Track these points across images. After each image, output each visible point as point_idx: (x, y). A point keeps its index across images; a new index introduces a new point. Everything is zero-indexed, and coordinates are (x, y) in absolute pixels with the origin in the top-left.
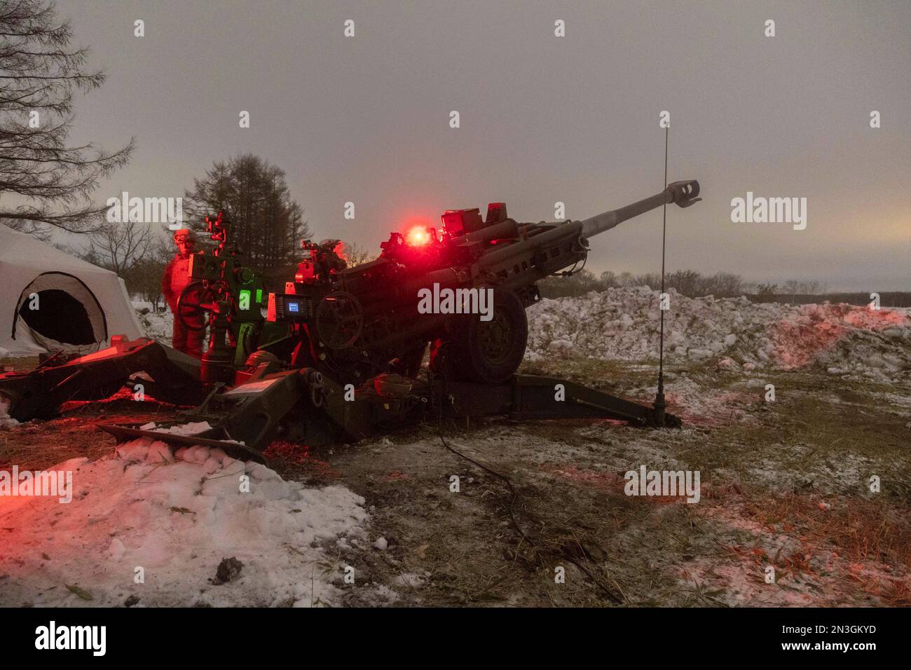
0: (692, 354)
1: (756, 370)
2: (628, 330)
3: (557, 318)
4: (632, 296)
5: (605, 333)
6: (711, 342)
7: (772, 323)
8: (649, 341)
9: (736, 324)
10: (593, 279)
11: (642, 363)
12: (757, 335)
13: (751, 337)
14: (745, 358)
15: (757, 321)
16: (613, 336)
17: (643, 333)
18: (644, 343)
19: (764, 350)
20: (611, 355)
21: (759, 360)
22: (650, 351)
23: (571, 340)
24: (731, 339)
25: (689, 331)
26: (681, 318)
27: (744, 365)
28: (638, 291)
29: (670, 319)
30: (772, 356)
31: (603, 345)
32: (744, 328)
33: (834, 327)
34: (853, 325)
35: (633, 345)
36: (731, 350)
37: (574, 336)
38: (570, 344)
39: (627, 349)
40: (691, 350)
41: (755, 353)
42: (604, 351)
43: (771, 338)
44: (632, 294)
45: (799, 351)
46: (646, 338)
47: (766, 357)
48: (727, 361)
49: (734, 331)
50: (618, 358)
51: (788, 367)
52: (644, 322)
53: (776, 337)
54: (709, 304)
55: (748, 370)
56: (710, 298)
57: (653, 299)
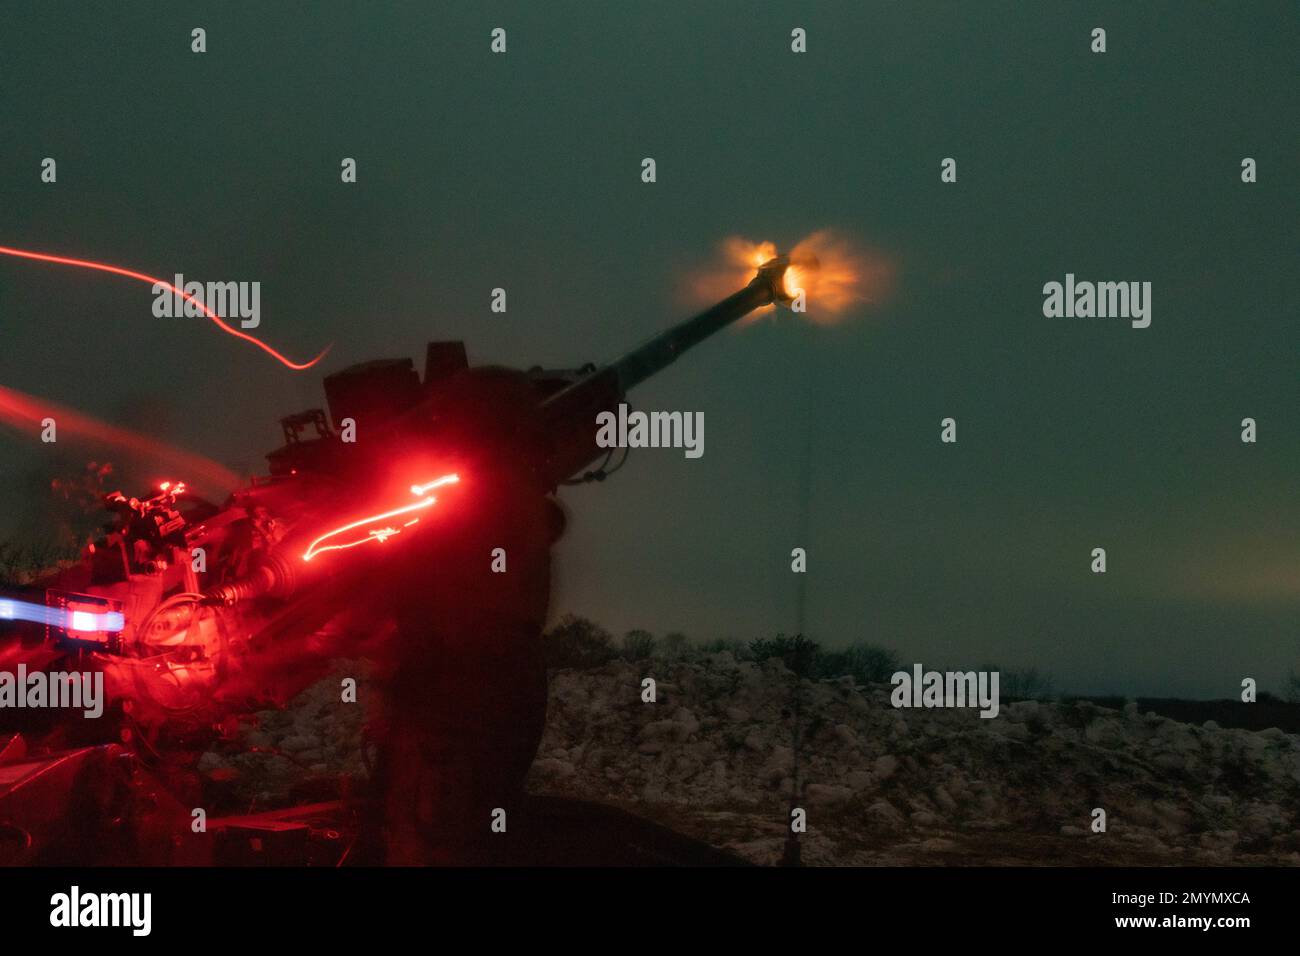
0: (814, 793)
1: (934, 825)
2: (688, 741)
4: (697, 671)
5: (643, 747)
6: (850, 770)
7: (961, 734)
8: (730, 767)
9: (894, 736)
10: (608, 645)
11: (718, 808)
12: (934, 757)
13: (923, 761)
14: (914, 803)
15: (933, 731)
16: (658, 754)
17: (719, 749)
18: (720, 768)
19: (947, 789)
20: (653, 793)
21: (940, 808)
22: (732, 786)
23: (570, 761)
24: (886, 765)
25: (808, 747)
26: (792, 720)
27: (913, 815)
28: (709, 661)
29: (771, 722)
30: (962, 803)
31: (637, 771)
32: (910, 744)
33: (1071, 746)
34: (1101, 743)
35: (697, 773)
36: (887, 785)
37: (578, 750)
38: (568, 768)
39: (686, 781)
40: (813, 786)
41: (931, 794)
42: (639, 784)
43: (959, 763)
44: (697, 666)
45: (1011, 792)
46: (723, 759)
47: (950, 801)
48: (881, 805)
49: (892, 748)
50: (666, 798)
51: (991, 823)
52: (720, 726)
53: (968, 762)
54: (846, 693)
55: (921, 824)
56: (847, 682)
57: (738, 678)
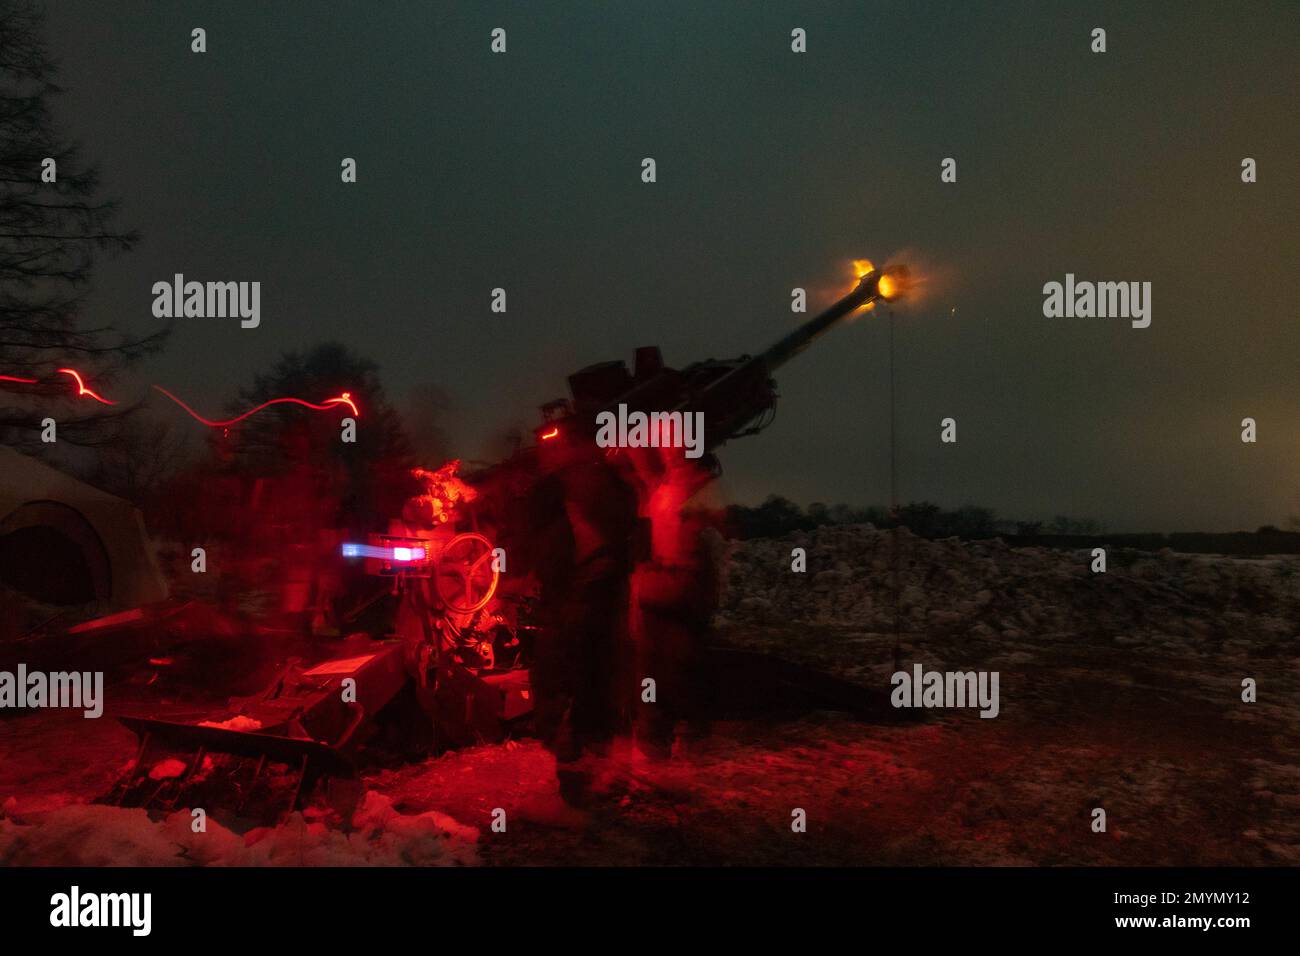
0: (935, 616)
1: (1018, 640)
2: (846, 584)
3: (749, 566)
4: (849, 537)
5: (817, 588)
6: (958, 600)
7: (1037, 574)
8: (875, 600)
9: (989, 576)
10: (796, 514)
11: (865, 630)
12: (1019, 590)
13: (1011, 593)
14: (1005, 624)
15: (1017, 571)
16: (826, 593)
17: (867, 588)
18: (868, 600)
19: (1029, 612)
20: (824, 619)
21: (1023, 625)
22: (877, 613)
23: (768, 598)
24: (984, 596)
25: (929, 585)
26: (917, 568)
27: (1005, 632)
28: (858, 530)
29: (902, 569)
30: (1040, 621)
31: (812, 604)
32: (1001, 582)
33: (1120, 581)
34: (1143, 576)
35: (853, 605)
36: (985, 611)
37: (773, 591)
38: (768, 603)
39: (846, 610)
40: (933, 612)
41: (1018, 616)
42: (814, 612)
43: (1038, 595)
44: (850, 534)
45: (1076, 614)
46: (870, 595)
47: (1031, 621)
48: (981, 627)
49: (988, 585)
50: (833, 622)
51: (1061, 635)
52: (866, 573)
53: (1044, 593)
54: (953, 548)
55: (1011, 639)
56: (953, 541)
57: (878, 541)
